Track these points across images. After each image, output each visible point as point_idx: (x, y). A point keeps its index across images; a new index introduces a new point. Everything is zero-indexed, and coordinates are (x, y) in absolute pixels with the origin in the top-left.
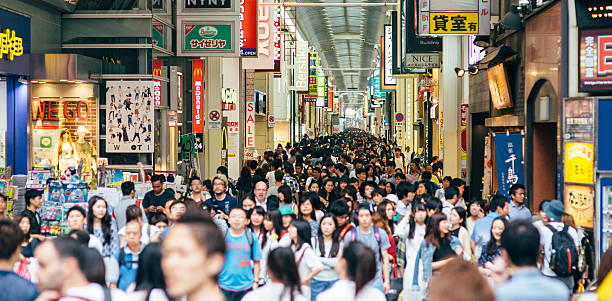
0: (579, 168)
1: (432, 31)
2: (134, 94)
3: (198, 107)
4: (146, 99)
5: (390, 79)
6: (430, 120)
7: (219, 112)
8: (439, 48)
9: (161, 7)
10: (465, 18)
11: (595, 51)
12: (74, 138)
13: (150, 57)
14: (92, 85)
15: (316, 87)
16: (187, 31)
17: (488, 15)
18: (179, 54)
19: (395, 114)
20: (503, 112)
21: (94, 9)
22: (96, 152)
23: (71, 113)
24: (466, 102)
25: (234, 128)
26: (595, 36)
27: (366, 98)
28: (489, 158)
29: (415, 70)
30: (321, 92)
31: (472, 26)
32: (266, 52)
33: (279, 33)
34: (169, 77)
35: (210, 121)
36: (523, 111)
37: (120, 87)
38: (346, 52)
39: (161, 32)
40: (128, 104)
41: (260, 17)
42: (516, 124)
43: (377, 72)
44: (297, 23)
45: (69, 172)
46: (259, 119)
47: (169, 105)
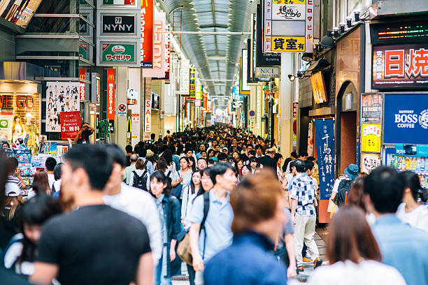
0: (371, 142)
1: (273, 49)
2: (66, 91)
3: (111, 102)
4: (75, 95)
5: (246, 86)
6: (273, 115)
7: (126, 105)
8: (279, 63)
9: (85, 31)
10: (296, 41)
11: (383, 61)
12: (23, 121)
13: (77, 66)
14: (36, 85)
15: (194, 92)
16: (104, 49)
17: (312, 38)
18: (98, 64)
19: (249, 111)
20: (321, 105)
21: (39, 31)
22: (39, 131)
23: (22, 104)
24: (297, 101)
25: (136, 118)
26: (383, 50)
27: (230, 102)
28: (311, 138)
29: (263, 79)
30: (198, 96)
31: (301, 46)
32: (159, 65)
33: (169, 52)
34: (91, 80)
35: (119, 111)
36: (334, 104)
37: (56, 87)
38: (216, 69)
39: (86, 49)
40: (61, 98)
41: (155, 41)
42: (330, 113)
43: (237, 83)
44: (182, 46)
45: (18, 142)
46: (154, 112)
47: (90, 99)
